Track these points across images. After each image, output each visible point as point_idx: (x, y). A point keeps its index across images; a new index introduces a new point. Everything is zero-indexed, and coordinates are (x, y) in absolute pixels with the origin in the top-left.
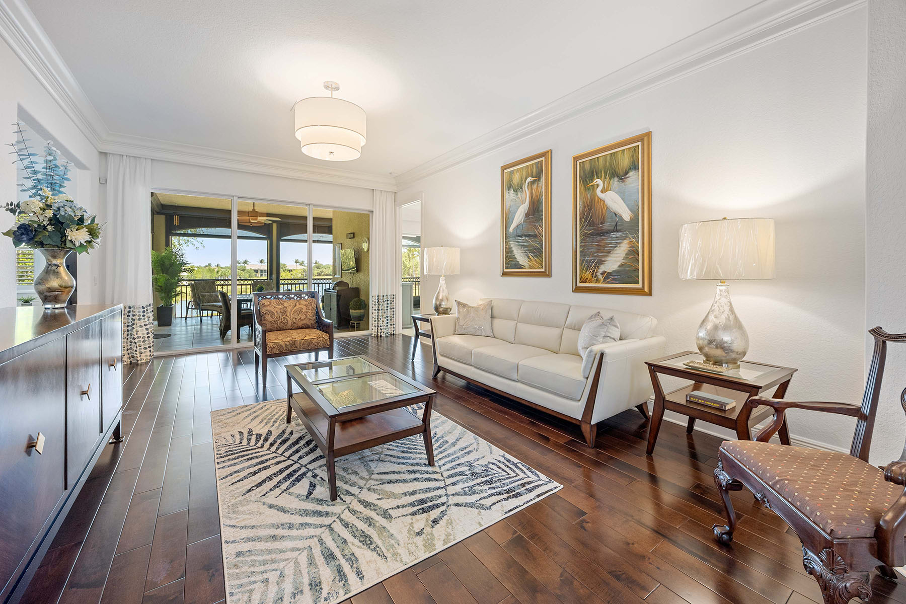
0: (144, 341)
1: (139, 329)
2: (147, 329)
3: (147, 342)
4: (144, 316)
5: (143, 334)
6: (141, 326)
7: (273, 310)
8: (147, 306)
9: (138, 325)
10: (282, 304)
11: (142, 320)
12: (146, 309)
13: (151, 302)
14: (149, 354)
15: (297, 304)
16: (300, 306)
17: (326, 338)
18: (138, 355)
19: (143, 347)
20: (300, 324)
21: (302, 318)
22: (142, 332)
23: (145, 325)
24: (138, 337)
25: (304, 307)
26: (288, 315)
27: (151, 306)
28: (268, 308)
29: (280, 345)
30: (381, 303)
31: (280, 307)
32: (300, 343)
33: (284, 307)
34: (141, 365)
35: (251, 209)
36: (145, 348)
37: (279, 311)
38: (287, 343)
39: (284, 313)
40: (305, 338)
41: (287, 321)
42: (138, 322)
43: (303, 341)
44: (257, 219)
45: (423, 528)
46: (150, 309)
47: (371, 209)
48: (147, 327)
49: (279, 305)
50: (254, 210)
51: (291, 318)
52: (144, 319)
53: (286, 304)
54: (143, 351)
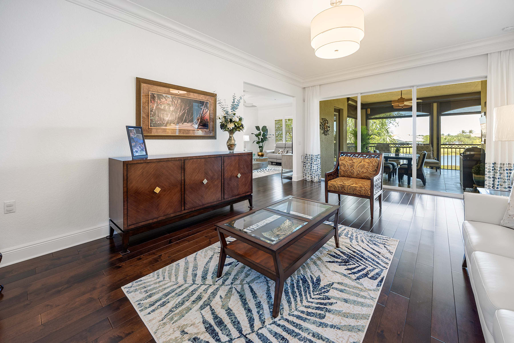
0: (316, 172)
1: (314, 165)
2: (317, 166)
3: (317, 172)
4: (316, 160)
5: (315, 168)
6: (315, 165)
7: (345, 163)
8: (317, 155)
9: (314, 164)
10: (352, 160)
11: (316, 162)
12: (317, 156)
13: (319, 153)
14: (318, 178)
15: (362, 161)
16: (364, 163)
17: (367, 189)
18: (314, 178)
19: (315, 174)
20: (363, 175)
21: (364, 172)
22: (315, 167)
23: (317, 164)
24: (314, 170)
25: (367, 164)
26: (355, 168)
27: (320, 156)
28: (342, 162)
29: (335, 186)
30: (498, 171)
31: (350, 162)
32: (348, 188)
33: (353, 162)
34: (315, 182)
35: (399, 97)
36: (316, 175)
37: (349, 165)
38: (339, 186)
39: (352, 166)
40: (351, 185)
41: (354, 172)
42: (314, 162)
43: (350, 187)
44: (403, 104)
45: (188, 334)
46: (319, 157)
47: (485, 75)
48: (318, 165)
49: (350, 160)
50: (401, 97)
51: (356, 170)
52: (317, 161)
53: (354, 161)
54: (315, 176)
